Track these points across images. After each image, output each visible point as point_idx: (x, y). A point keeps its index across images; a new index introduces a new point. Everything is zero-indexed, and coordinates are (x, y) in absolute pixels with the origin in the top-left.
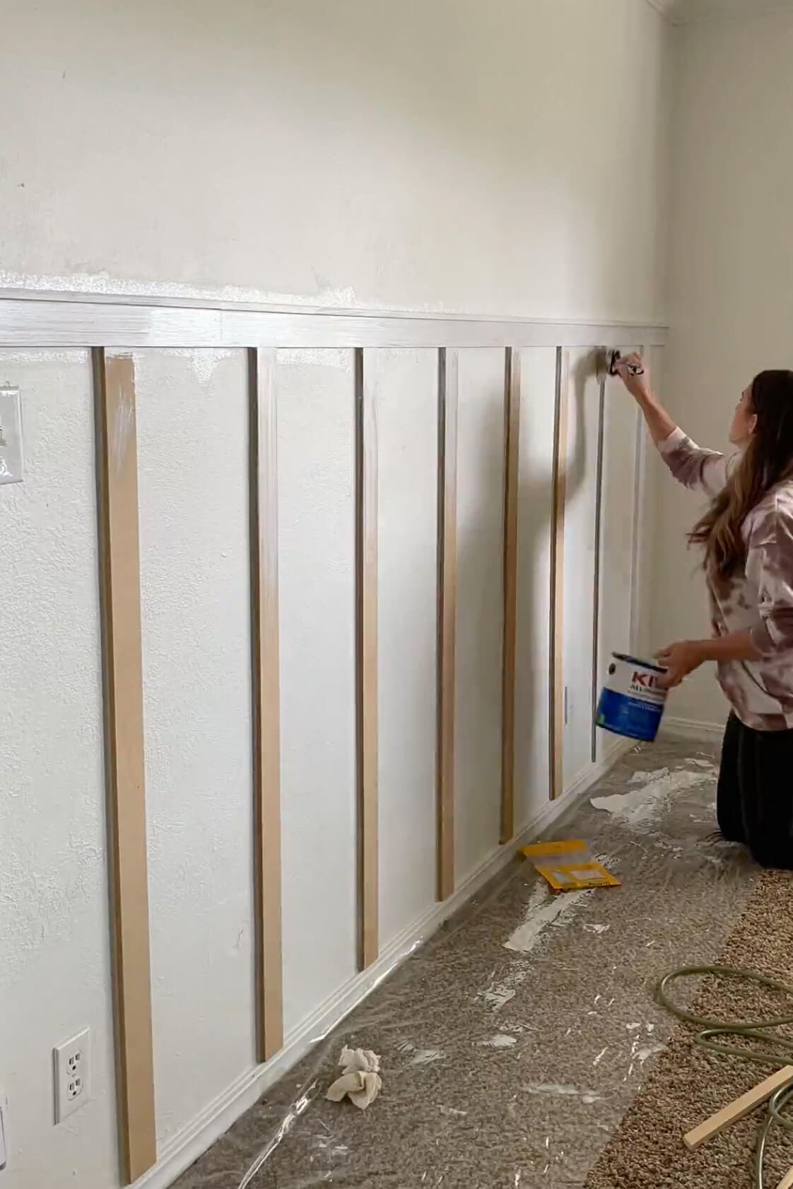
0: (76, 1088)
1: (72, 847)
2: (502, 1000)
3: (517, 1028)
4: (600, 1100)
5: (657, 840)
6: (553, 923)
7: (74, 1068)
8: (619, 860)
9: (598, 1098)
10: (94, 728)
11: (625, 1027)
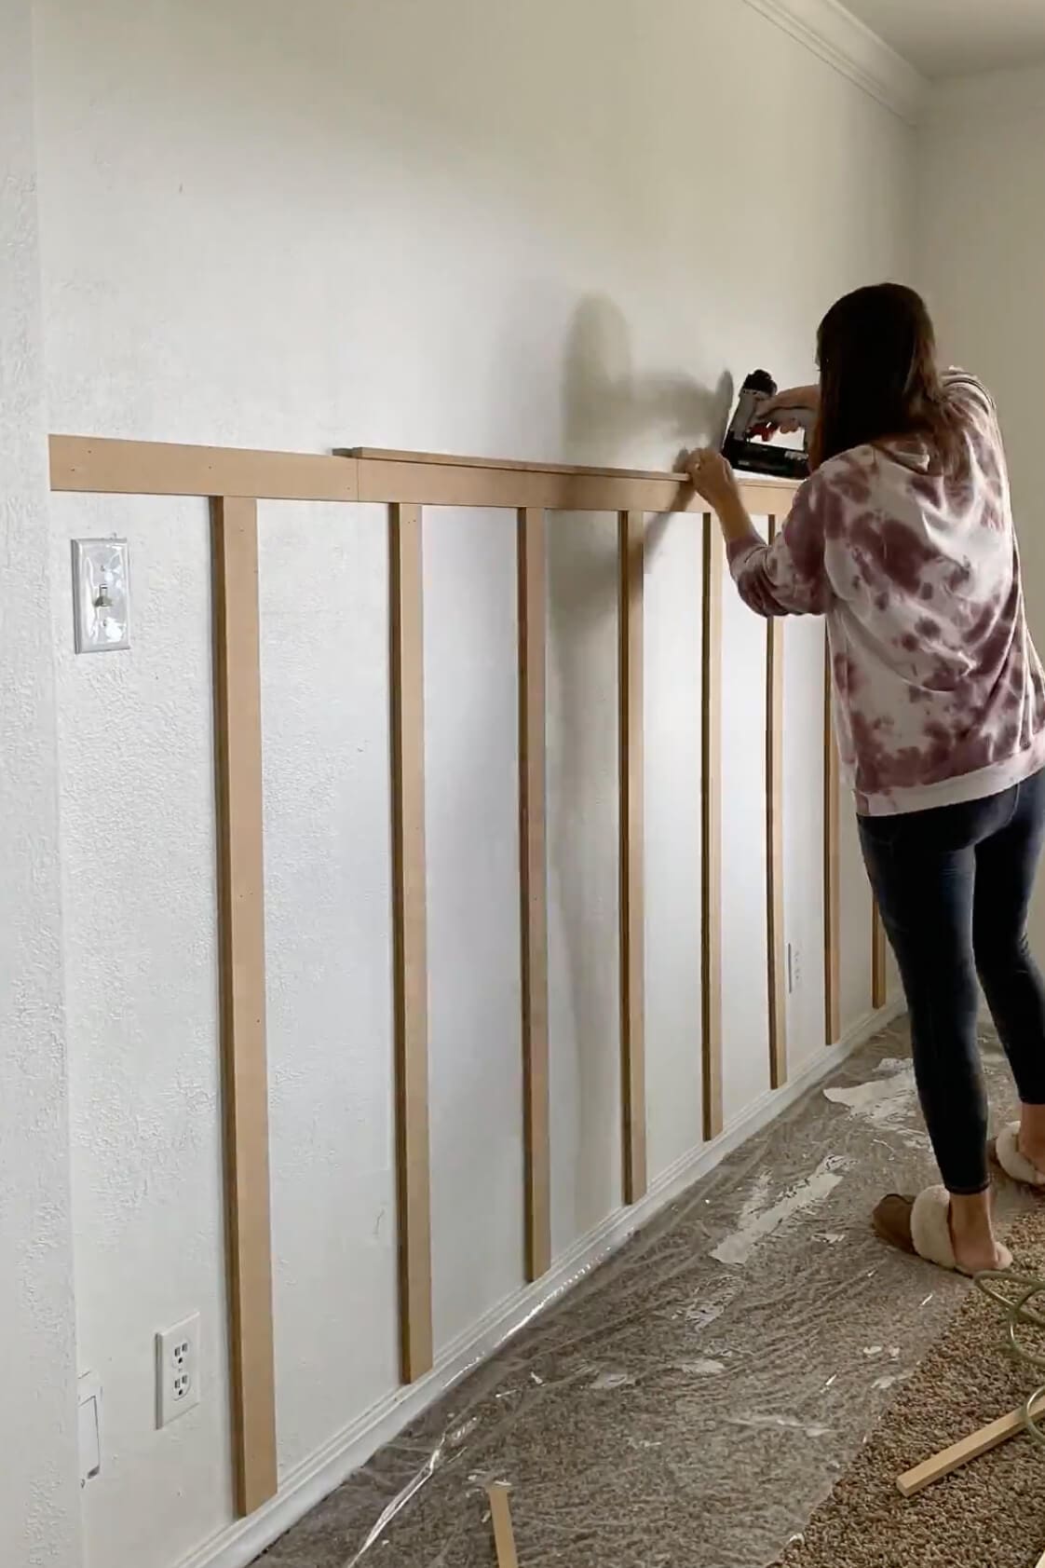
0: (182, 1386)
1: (181, 1088)
2: (709, 1319)
3: (725, 1352)
4: (829, 1433)
5: (909, 1137)
6: (773, 1234)
7: (180, 1360)
8: (859, 1162)
9: (828, 1430)
10: (207, 946)
11: (862, 1351)
